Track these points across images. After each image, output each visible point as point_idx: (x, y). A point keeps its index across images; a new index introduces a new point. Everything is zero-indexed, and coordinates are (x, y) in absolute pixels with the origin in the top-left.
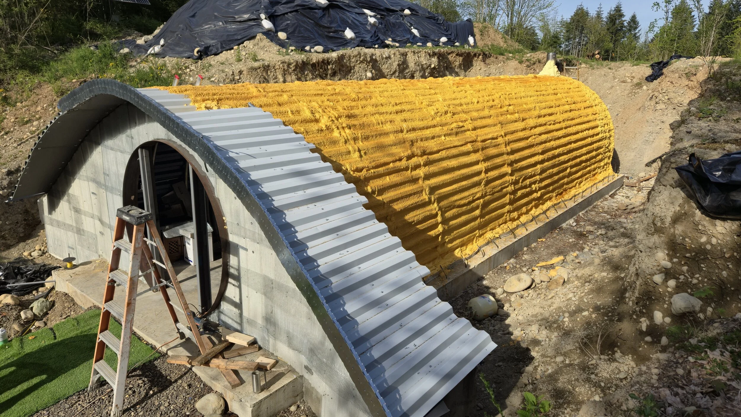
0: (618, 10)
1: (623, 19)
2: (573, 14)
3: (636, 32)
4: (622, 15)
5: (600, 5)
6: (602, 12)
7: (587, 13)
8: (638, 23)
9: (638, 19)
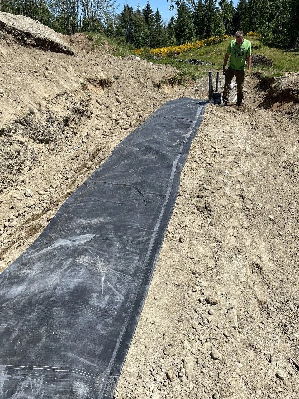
0: (148, 7)
1: (152, 14)
2: (123, 10)
3: (160, 22)
4: (151, 11)
5: (138, 4)
6: (140, 9)
7: (131, 9)
8: (160, 16)
9: (160, 13)
